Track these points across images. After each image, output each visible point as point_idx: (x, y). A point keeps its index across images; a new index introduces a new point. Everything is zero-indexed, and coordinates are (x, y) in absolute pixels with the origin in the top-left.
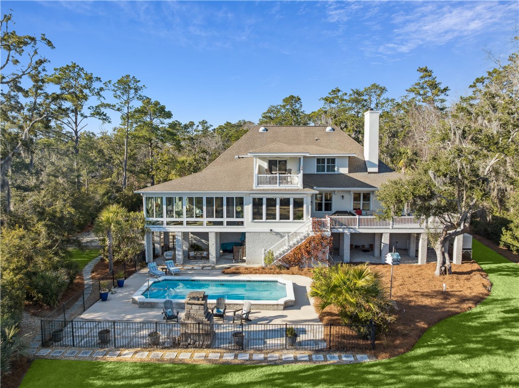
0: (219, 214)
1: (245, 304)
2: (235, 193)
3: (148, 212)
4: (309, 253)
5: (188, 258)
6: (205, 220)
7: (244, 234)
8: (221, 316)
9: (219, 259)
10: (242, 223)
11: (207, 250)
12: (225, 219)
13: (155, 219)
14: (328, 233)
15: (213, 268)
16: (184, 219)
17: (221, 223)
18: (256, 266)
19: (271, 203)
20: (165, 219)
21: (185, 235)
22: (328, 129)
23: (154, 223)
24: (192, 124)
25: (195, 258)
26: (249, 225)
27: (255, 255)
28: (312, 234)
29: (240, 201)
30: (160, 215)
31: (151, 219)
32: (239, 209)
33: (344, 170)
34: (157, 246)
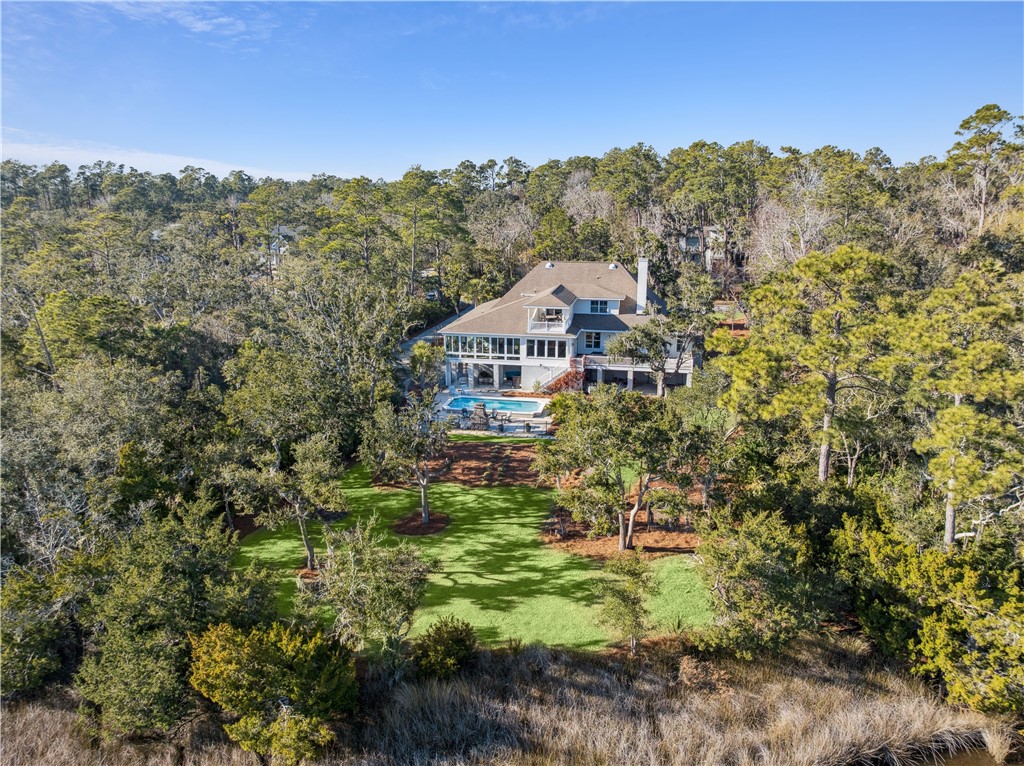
0: (502, 351)
1: (508, 413)
2: (513, 336)
3: (447, 347)
4: (567, 383)
5: (477, 383)
6: (490, 355)
7: (520, 367)
8: (494, 418)
9: (502, 385)
10: (518, 359)
11: (492, 377)
12: (506, 355)
13: (453, 353)
14: (582, 370)
15: (496, 392)
16: (475, 354)
17: (503, 358)
18: (528, 392)
19: (541, 344)
20: (460, 353)
21: (476, 366)
22: (612, 266)
23: (451, 356)
24: (492, 164)
25: (483, 383)
26: (524, 360)
27: (527, 383)
28: (569, 370)
29: (517, 342)
30: (457, 350)
31: (450, 353)
32: (517, 348)
33: (615, 312)
34: (454, 373)
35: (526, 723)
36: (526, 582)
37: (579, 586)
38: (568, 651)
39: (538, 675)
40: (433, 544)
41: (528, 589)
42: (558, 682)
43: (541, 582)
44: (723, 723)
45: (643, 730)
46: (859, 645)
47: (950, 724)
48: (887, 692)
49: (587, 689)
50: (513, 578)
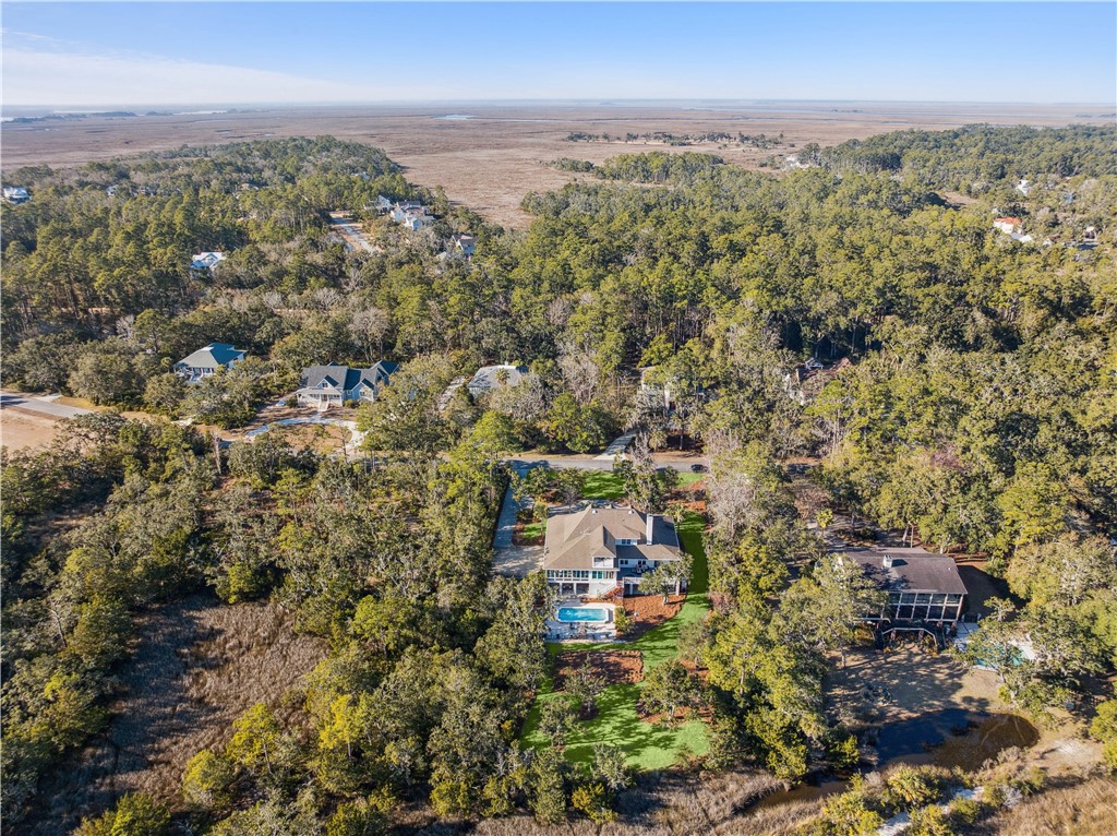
2: (585, 569)
4: (616, 594)
6: (572, 578)
7: (588, 584)
9: (578, 593)
10: (587, 580)
11: (573, 589)
12: (581, 578)
15: (574, 596)
17: (579, 580)
18: (594, 598)
19: (600, 572)
25: (568, 592)
26: (590, 581)
27: (592, 593)
28: (616, 586)
29: (587, 572)
32: (586, 575)
33: (635, 544)
35: (659, 799)
36: (640, 740)
37: (660, 740)
38: (664, 771)
39: (658, 783)
40: (599, 725)
41: (642, 744)
42: (665, 784)
43: (646, 740)
44: (714, 791)
45: (693, 797)
46: (753, 757)
47: (775, 782)
48: (758, 774)
49: (674, 785)
50: (636, 739)
